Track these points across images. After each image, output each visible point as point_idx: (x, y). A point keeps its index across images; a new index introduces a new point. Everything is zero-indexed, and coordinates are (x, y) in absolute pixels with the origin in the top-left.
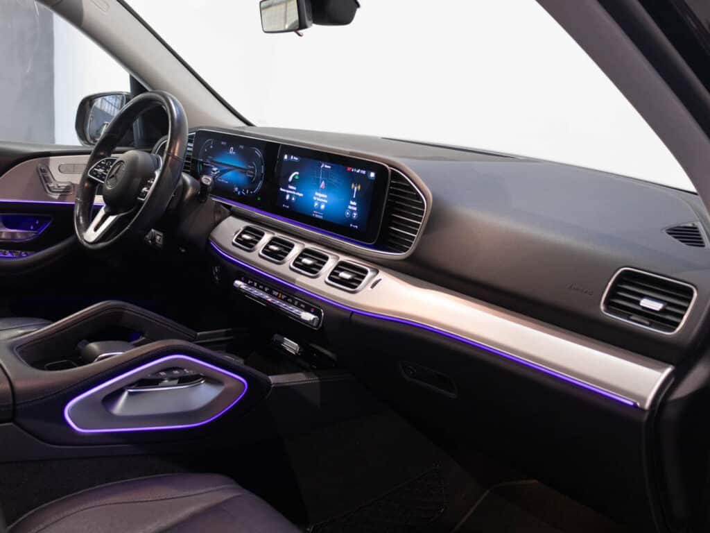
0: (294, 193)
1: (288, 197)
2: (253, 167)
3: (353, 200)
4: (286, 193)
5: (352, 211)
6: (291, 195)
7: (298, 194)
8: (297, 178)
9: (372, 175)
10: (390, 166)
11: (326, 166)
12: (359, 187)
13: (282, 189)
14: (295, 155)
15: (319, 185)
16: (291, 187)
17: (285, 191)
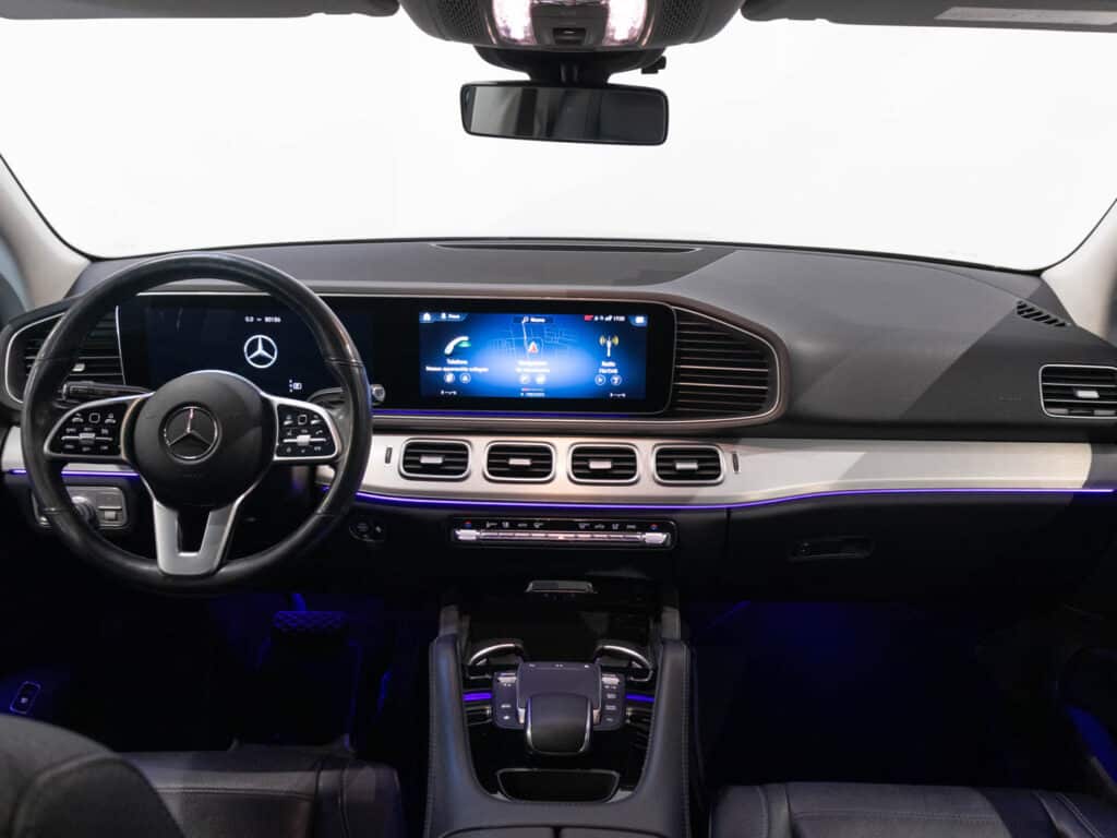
0: (465, 369)
1: (449, 378)
3: (608, 360)
4: (443, 373)
5: (609, 376)
6: (457, 375)
7: (475, 369)
8: (465, 345)
9: (640, 320)
10: (672, 304)
11: (533, 320)
12: (616, 341)
13: (428, 369)
14: (448, 312)
15: (524, 350)
16: (450, 362)
17: (439, 369)
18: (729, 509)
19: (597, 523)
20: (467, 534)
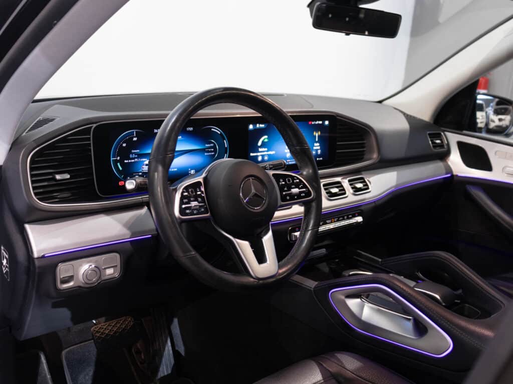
0: (266, 153)
1: (260, 159)
3: (316, 142)
4: (257, 156)
5: (317, 150)
7: (270, 153)
8: (266, 140)
9: (327, 123)
12: (319, 133)
13: (251, 154)
14: (260, 123)
16: (260, 150)
17: (256, 154)
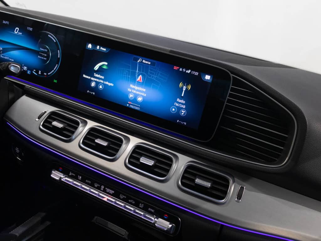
0: (102, 81)
1: (93, 84)
2: (46, 50)
3: (181, 98)
4: (91, 81)
5: (179, 109)
6: (97, 83)
7: (107, 83)
8: (105, 67)
10: (232, 73)
11: (144, 61)
12: (189, 87)
13: (84, 76)
14: (101, 46)
15: (135, 79)
16: (97, 76)
17: (89, 78)
18: (222, 226)
19: (131, 199)
20: (56, 175)
